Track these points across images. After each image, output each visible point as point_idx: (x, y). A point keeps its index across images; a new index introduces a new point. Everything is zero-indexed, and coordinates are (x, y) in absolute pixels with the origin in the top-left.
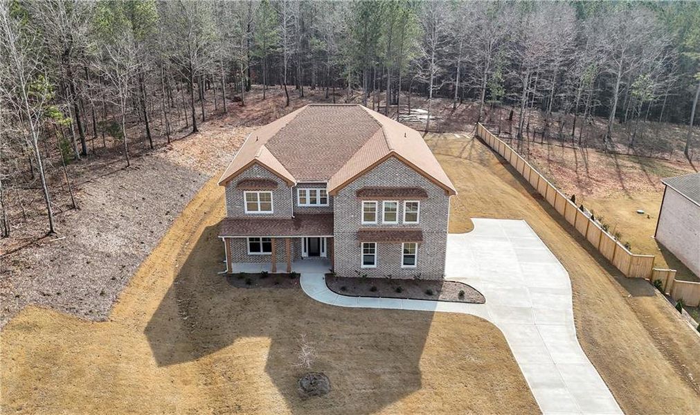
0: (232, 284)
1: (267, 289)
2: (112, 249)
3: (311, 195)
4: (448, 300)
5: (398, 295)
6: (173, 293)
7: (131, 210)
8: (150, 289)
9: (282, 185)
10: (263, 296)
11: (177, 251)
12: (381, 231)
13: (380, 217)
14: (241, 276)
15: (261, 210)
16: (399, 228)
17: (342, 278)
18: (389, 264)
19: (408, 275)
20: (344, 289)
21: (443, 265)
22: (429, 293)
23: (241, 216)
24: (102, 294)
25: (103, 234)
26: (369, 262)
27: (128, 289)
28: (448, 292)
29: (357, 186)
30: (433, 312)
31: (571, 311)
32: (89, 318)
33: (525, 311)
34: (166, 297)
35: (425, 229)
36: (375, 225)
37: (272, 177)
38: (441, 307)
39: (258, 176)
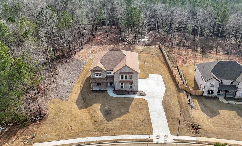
0: (93, 92)
1: (100, 93)
2: (67, 85)
3: (110, 73)
4: (138, 95)
5: (128, 94)
7: (69, 74)
8: (75, 94)
9: (103, 71)
10: (99, 95)
11: (80, 84)
12: (124, 81)
13: (124, 78)
14: (95, 90)
15: (99, 76)
16: (128, 80)
17: (116, 91)
18: (127, 87)
19: (130, 90)
20: (116, 93)
21: (138, 88)
22: (134, 94)
23: (94, 77)
24: (66, 95)
25: (64, 81)
26: (122, 87)
27: (71, 94)
28: (139, 93)
29: (119, 72)
30: (134, 98)
31: (163, 97)
32: (64, 100)
33: (153, 97)
34: (79, 95)
35: (134, 80)
38: (136, 97)
39: (98, 69)
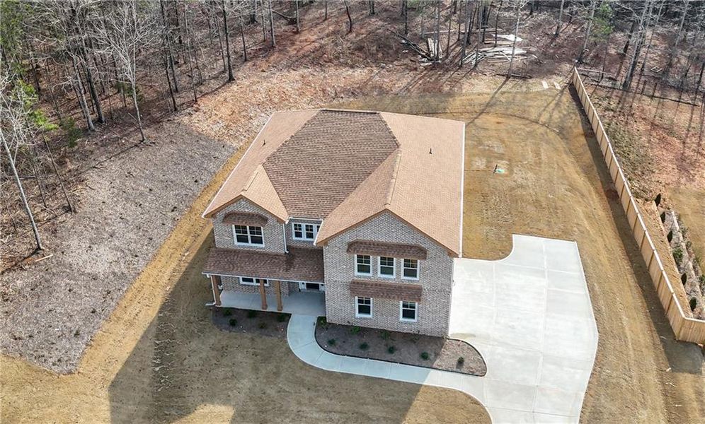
0: (216, 323)
1: (249, 336)
2: (101, 269)
3: (307, 230)
4: (443, 368)
5: (389, 356)
6: (154, 330)
7: (133, 207)
8: (131, 324)
10: (242, 347)
11: (173, 265)
12: (376, 285)
13: (375, 270)
14: (229, 312)
15: (252, 242)
16: (397, 282)
17: (333, 326)
18: (386, 316)
19: (406, 329)
20: (331, 343)
21: (447, 324)
22: (424, 356)
23: (230, 247)
24: (77, 334)
25: (95, 247)
26: (364, 309)
27: (107, 326)
28: (448, 356)
29: (349, 238)
30: (421, 385)
31: (583, 395)
32: (56, 369)
33: (528, 392)
34: (144, 337)
35: (425, 286)
36: (369, 277)
37: (262, 213)
38: (436, 379)
39: (246, 210)
